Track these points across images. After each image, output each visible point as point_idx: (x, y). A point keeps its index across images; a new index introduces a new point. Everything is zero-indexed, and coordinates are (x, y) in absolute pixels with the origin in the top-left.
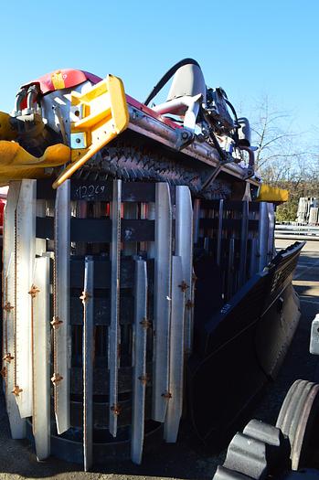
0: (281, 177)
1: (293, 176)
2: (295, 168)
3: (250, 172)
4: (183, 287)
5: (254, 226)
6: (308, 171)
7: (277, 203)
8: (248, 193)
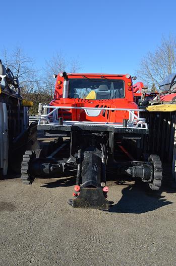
0: (29, 92)
1: (35, 92)
2: (36, 89)
3: (19, 96)
4: (6, 131)
5: (22, 115)
6: (42, 90)
7: (29, 107)
8: (19, 103)
